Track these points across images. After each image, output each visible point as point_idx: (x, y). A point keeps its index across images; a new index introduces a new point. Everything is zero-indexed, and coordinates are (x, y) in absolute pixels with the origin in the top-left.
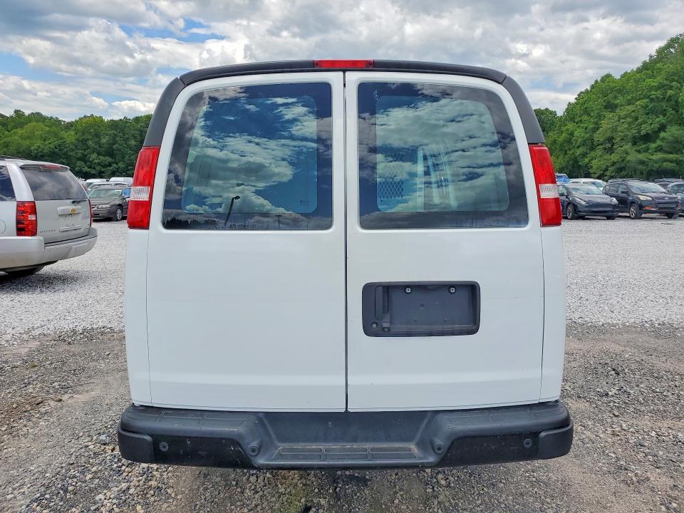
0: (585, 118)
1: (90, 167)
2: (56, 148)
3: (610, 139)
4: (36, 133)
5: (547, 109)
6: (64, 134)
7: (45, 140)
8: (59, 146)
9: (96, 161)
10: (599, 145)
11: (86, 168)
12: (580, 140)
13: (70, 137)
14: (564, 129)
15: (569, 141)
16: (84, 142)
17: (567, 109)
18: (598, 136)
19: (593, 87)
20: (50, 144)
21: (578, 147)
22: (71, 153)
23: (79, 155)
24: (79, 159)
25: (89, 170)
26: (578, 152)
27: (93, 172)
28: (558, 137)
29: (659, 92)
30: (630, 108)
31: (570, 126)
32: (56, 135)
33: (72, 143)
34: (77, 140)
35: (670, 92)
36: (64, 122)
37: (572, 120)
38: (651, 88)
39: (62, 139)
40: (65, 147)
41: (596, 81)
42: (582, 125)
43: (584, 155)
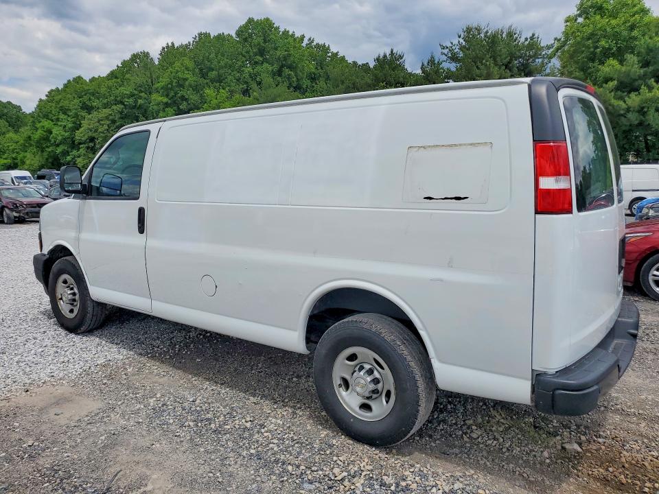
0: (62, 116)
3: (92, 139)
5: (9, 103)
10: (80, 144)
12: (60, 138)
14: (38, 125)
15: (47, 139)
17: (38, 106)
18: (80, 135)
19: (66, 86)
21: (58, 145)
26: (59, 150)
28: (33, 133)
29: (131, 100)
30: (107, 111)
31: (47, 124)
35: (140, 101)
37: (46, 117)
38: (123, 96)
41: (69, 81)
42: (59, 123)
43: (66, 153)
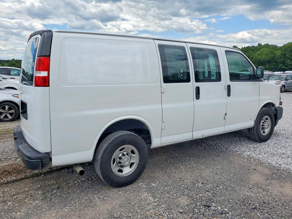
1: (286, 66)
2: (271, 58)
4: (264, 52)
6: (276, 52)
7: (267, 55)
8: (273, 57)
9: (289, 63)
11: (284, 67)
13: (278, 53)
16: (285, 55)
20: (269, 56)
22: (278, 60)
23: (282, 61)
24: (282, 63)
25: (285, 68)
27: (287, 68)
32: (272, 53)
33: (279, 56)
34: (282, 54)
36: (278, 46)
39: (275, 54)
40: (275, 58)
